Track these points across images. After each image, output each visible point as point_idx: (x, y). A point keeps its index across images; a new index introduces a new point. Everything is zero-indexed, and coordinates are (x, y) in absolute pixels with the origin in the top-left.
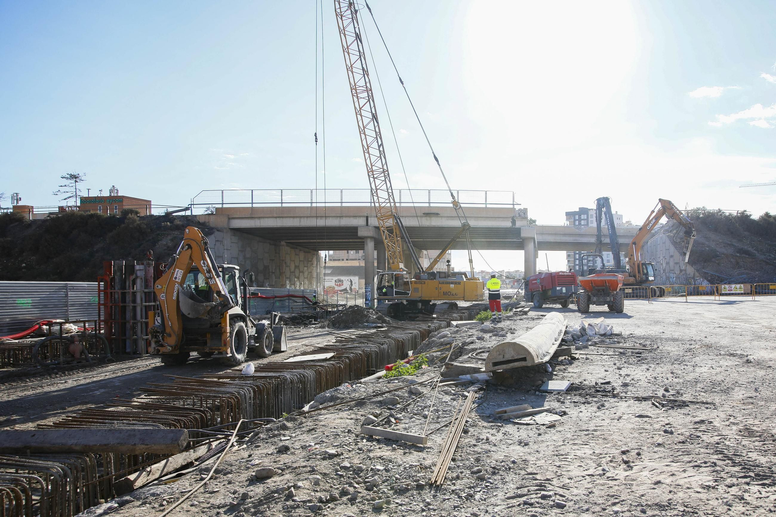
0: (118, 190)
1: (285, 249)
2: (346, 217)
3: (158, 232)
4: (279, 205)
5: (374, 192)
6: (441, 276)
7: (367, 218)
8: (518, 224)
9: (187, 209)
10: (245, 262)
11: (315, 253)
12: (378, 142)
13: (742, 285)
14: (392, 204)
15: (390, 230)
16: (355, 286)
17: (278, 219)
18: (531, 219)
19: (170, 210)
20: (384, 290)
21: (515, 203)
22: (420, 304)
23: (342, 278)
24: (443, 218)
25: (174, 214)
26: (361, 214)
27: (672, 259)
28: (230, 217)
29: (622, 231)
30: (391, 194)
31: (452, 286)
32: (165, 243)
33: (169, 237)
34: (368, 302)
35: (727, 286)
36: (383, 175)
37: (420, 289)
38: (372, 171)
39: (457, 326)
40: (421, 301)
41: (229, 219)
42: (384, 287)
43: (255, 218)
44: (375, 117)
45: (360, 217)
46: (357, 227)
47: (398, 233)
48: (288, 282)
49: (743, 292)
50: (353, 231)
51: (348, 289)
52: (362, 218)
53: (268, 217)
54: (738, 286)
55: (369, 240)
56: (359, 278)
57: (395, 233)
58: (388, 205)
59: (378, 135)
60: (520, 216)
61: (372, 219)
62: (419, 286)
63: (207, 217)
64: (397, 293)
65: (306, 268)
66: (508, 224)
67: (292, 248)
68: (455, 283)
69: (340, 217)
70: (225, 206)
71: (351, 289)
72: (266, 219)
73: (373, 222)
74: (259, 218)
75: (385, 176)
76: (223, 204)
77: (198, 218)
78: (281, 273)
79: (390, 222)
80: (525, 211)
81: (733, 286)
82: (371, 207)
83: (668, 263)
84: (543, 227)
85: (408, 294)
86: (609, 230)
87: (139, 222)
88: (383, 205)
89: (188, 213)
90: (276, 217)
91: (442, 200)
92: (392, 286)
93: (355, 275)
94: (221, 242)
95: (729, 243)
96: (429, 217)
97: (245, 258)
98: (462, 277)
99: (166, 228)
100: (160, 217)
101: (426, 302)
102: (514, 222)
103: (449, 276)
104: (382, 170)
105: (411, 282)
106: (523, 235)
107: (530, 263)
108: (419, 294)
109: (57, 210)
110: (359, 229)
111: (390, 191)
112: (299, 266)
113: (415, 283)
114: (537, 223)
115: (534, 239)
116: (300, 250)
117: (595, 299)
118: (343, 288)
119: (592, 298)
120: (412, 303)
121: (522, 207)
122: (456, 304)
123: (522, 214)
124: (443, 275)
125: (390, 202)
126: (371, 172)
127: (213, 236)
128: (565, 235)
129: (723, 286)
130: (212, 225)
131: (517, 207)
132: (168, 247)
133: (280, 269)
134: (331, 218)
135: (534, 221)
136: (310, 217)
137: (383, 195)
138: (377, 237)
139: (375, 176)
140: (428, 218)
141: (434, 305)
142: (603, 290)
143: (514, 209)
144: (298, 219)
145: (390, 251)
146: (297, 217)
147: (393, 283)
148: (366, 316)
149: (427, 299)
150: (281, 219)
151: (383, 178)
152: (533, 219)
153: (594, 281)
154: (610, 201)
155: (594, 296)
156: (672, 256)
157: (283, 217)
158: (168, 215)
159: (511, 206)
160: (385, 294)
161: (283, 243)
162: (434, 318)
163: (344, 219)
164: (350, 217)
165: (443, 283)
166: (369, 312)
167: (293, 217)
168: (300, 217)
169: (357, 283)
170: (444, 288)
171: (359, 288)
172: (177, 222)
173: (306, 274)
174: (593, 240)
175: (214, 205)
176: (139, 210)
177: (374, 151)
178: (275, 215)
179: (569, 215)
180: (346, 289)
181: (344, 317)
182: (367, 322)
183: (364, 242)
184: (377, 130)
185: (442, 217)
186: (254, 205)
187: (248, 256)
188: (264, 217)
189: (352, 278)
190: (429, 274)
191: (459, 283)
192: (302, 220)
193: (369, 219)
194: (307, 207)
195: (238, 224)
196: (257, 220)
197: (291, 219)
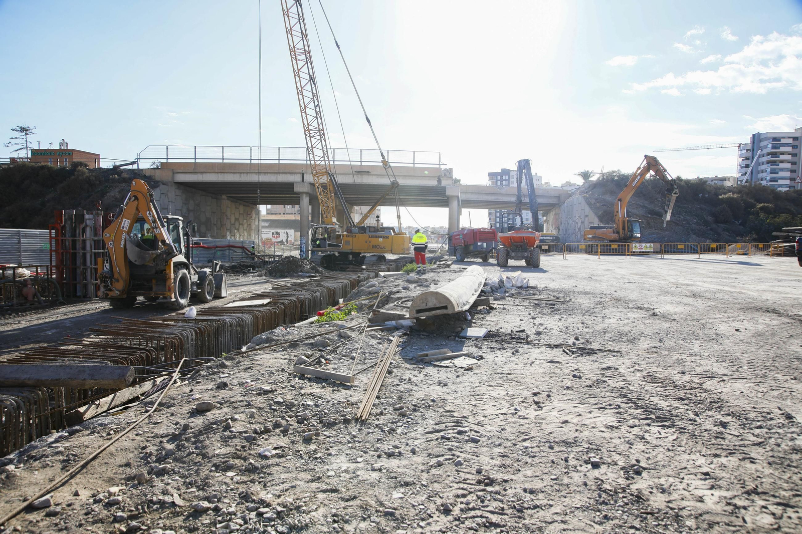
0: (67, 144)
1: (225, 202)
2: (283, 173)
3: (106, 184)
4: (221, 161)
5: (309, 150)
6: (371, 230)
7: (303, 174)
8: (444, 183)
9: (133, 163)
10: (189, 214)
11: (254, 206)
12: (314, 103)
13: (652, 244)
14: (327, 162)
15: (324, 186)
16: (291, 239)
17: (219, 174)
18: (456, 179)
19: (118, 163)
20: (318, 242)
21: (441, 163)
22: (351, 256)
23: (279, 231)
25: (121, 168)
26: (297, 171)
27: (586, 219)
28: (175, 171)
29: (541, 192)
30: (326, 152)
31: (381, 240)
32: (113, 195)
33: (117, 190)
34: (302, 253)
35: (638, 245)
36: (318, 134)
37: (351, 243)
38: (309, 130)
39: (384, 277)
40: (352, 253)
41: (174, 173)
42: (318, 239)
43: (198, 173)
44: (312, 79)
45: (296, 173)
46: (294, 183)
47: (332, 189)
48: (228, 233)
49: (652, 250)
50: (290, 186)
51: (284, 241)
52: (298, 175)
53: (210, 173)
54: (648, 245)
55: (304, 196)
56: (295, 231)
57: (328, 190)
58: (323, 163)
59: (315, 96)
60: (445, 175)
61: (308, 175)
62: (350, 239)
63: (153, 171)
64: (330, 245)
65: (245, 221)
66: (434, 183)
67: (232, 201)
68: (384, 237)
69: (278, 173)
70: (170, 161)
71: (287, 241)
72: (208, 174)
73: (309, 178)
74: (202, 173)
75: (320, 135)
76: (167, 159)
77: (144, 172)
78: (222, 225)
79: (324, 179)
80: (450, 171)
81: (644, 245)
82: (307, 164)
83: (583, 222)
84: (467, 186)
85: (340, 246)
86: (528, 190)
87: (88, 175)
88: (318, 163)
89: (135, 167)
90: (218, 173)
91: (373, 159)
92: (325, 239)
93: (290, 228)
94: (166, 194)
95: (642, 204)
96: (362, 174)
97: (188, 210)
98: (390, 232)
99: (114, 180)
100: (108, 170)
101: (356, 255)
102: (439, 181)
103: (378, 230)
104: (318, 129)
105: (343, 235)
106: (448, 193)
107: (454, 219)
108: (350, 247)
109: (8, 161)
110: (295, 185)
111: (325, 149)
112: (238, 219)
113: (347, 236)
114: (461, 182)
115: (458, 197)
116: (240, 204)
117: (513, 254)
118: (279, 239)
119: (510, 253)
120: (344, 255)
121: (447, 167)
122: (384, 257)
123: (447, 174)
124: (373, 230)
125: (324, 160)
126: (307, 131)
127: (158, 189)
128: (487, 194)
129: (634, 245)
130: (157, 179)
131: (443, 167)
132: (116, 199)
133: (221, 222)
134: (269, 175)
135: (459, 181)
136: (249, 173)
137: (318, 153)
138: (312, 193)
139: (311, 135)
140: (360, 176)
141: (364, 257)
142: (521, 246)
143: (440, 168)
144: (238, 175)
145: (323, 206)
146: (237, 173)
147: (326, 236)
148: (301, 266)
149: (357, 251)
150: (223, 174)
151: (319, 138)
152: (458, 178)
153: (513, 237)
154: (530, 162)
155: (513, 251)
156: (587, 216)
157: (224, 173)
158: (116, 169)
159: (438, 166)
160: (319, 246)
161: (224, 197)
162: (364, 269)
163: (282, 175)
164: (286, 173)
165: (372, 237)
166: (303, 262)
167: (234, 173)
168: (240, 173)
169: (293, 236)
170: (374, 241)
171: (295, 241)
172: (125, 175)
173: (245, 226)
174: (514, 199)
175: (159, 160)
176: (88, 163)
177: (311, 112)
178: (217, 171)
179: (492, 175)
180: (282, 241)
181: (280, 267)
182: (301, 271)
183: (299, 197)
184: (314, 91)
185: (373, 175)
186: (197, 161)
187: (191, 208)
188: (206, 173)
189: (288, 231)
190: (359, 228)
191: (388, 237)
192: (242, 175)
193: (305, 175)
194: (247, 164)
195: (182, 178)
196: (199, 175)
197: (232, 175)
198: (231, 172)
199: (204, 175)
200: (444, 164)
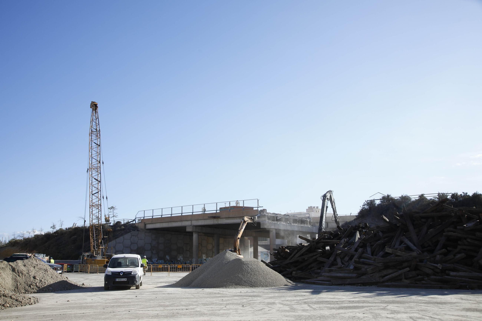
4: (161, 216)
7: (191, 221)
9: (134, 220)
21: (259, 206)
26: (189, 219)
28: (146, 223)
46: (186, 226)
50: (184, 228)
53: (158, 223)
60: (261, 214)
61: (193, 221)
73: (194, 223)
76: (144, 217)
77: (136, 225)
90: (160, 223)
96: (217, 218)
97: (158, 243)
130: (140, 228)
131: (260, 209)
134: (179, 222)
136: (170, 222)
143: (258, 210)
144: (167, 223)
150: (162, 223)
159: (256, 209)
163: (183, 222)
172: (129, 227)
176: (121, 222)
188: (156, 223)
194: (169, 217)
195: (149, 226)
196: (154, 224)
198: (164, 222)
200: (260, 207)
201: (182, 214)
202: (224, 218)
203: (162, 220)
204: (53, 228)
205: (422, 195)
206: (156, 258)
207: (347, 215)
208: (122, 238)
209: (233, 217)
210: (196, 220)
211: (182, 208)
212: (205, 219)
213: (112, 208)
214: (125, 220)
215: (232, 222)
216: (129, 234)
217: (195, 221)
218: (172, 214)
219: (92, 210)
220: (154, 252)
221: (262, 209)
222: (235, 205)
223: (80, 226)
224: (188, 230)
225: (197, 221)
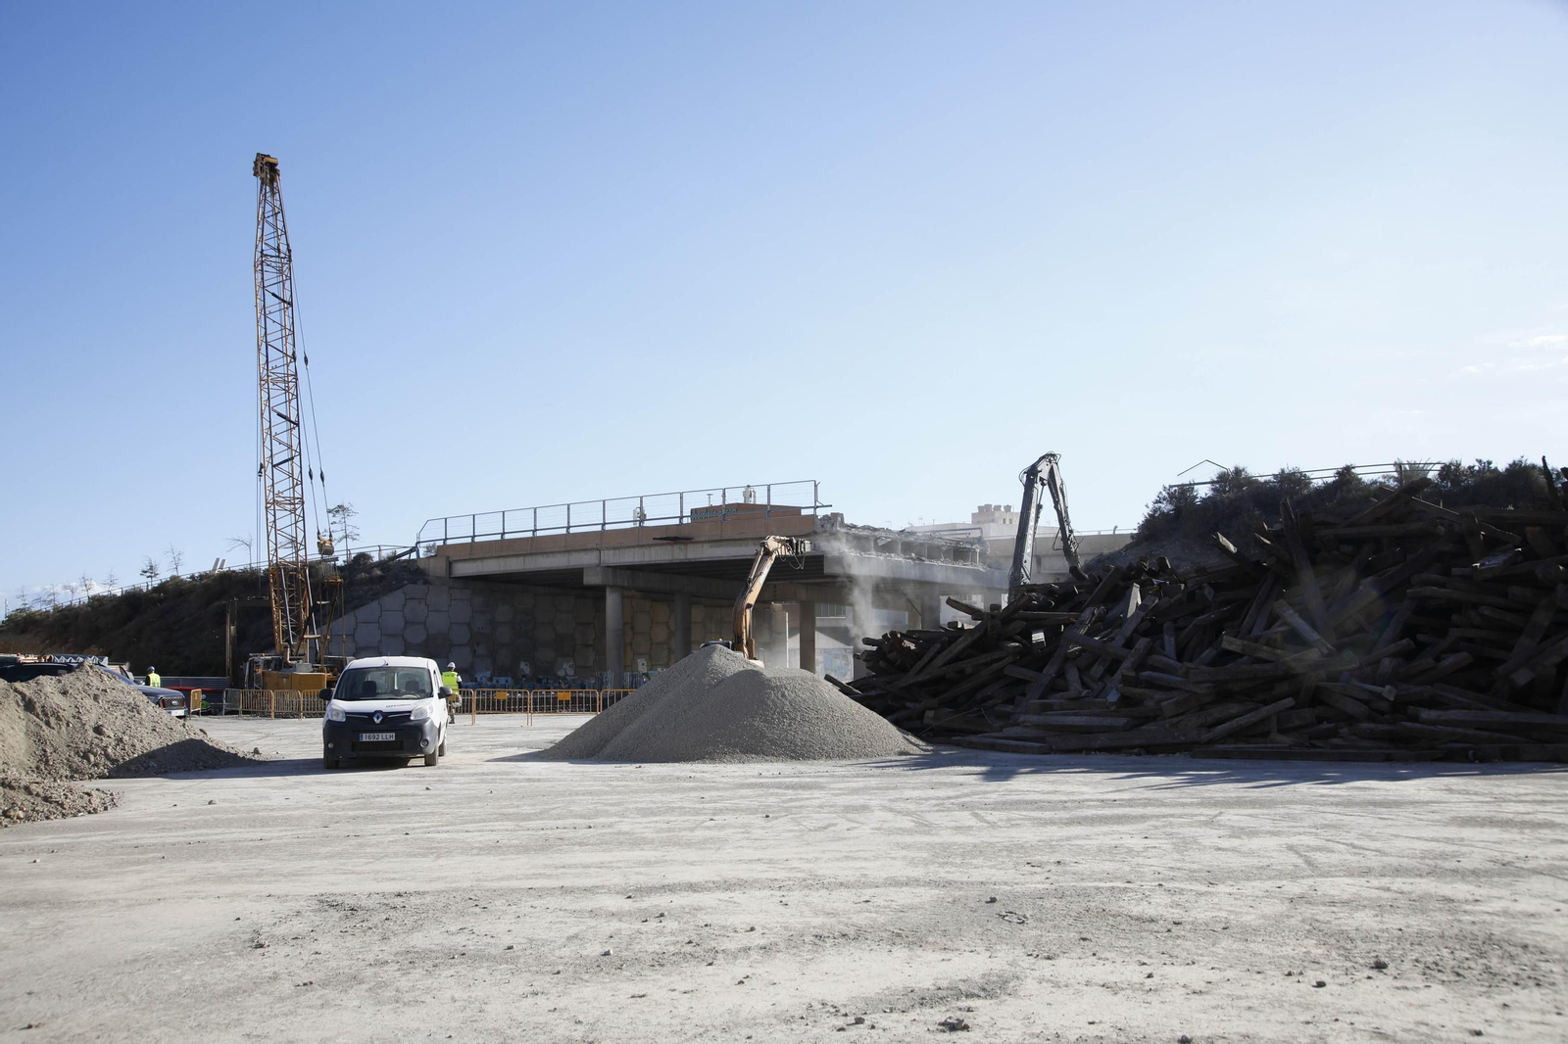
2: (576, 551)
7: (599, 551)
8: (824, 546)
9: (413, 550)
17: (498, 560)
21: (818, 504)
24: (705, 545)
26: (592, 546)
28: (451, 559)
41: (452, 562)
43: (476, 559)
45: (590, 549)
46: (583, 569)
50: (577, 573)
52: (595, 552)
53: (490, 558)
60: (824, 529)
61: (606, 552)
69: (568, 551)
70: (448, 543)
72: (489, 561)
73: (612, 558)
74: (481, 559)
76: (445, 539)
77: (419, 563)
89: (414, 556)
90: (498, 557)
96: (684, 544)
102: (814, 544)
110: (586, 572)
121: (828, 512)
123: (828, 526)
130: (431, 573)
131: (821, 513)
134: (558, 555)
136: (532, 555)
143: (814, 516)
144: (522, 559)
146: (520, 555)
150: (502, 560)
157: (505, 557)
159: (812, 512)
163: (574, 554)
164: (579, 551)
167: (517, 556)
168: (524, 555)
172: (397, 572)
175: (437, 543)
176: (372, 554)
178: (494, 554)
188: (485, 558)
192: (525, 559)
193: (602, 553)
194: (528, 538)
195: (463, 569)
197: (515, 559)
198: (512, 556)
199: (485, 562)
200: (823, 506)
201: (568, 528)
202: (706, 542)
203: (505, 547)
204: (148, 574)
205: (1348, 469)
206: (487, 669)
207: (1102, 533)
208: (375, 604)
209: (738, 537)
210: (615, 548)
211: (568, 509)
212: (643, 546)
213: (341, 509)
214: (382, 548)
215: (733, 554)
216: (399, 592)
217: (612, 552)
218: (535, 530)
219: (275, 516)
220: (481, 650)
221: (829, 514)
222: (742, 501)
223: (236, 569)
224: (590, 579)
225: (617, 551)
